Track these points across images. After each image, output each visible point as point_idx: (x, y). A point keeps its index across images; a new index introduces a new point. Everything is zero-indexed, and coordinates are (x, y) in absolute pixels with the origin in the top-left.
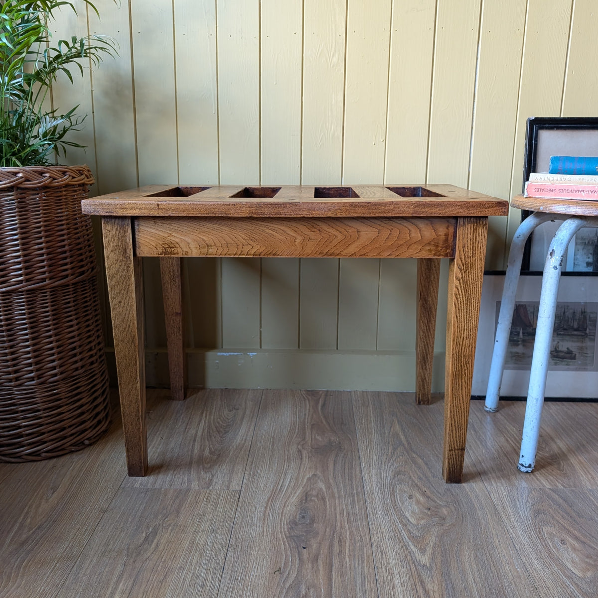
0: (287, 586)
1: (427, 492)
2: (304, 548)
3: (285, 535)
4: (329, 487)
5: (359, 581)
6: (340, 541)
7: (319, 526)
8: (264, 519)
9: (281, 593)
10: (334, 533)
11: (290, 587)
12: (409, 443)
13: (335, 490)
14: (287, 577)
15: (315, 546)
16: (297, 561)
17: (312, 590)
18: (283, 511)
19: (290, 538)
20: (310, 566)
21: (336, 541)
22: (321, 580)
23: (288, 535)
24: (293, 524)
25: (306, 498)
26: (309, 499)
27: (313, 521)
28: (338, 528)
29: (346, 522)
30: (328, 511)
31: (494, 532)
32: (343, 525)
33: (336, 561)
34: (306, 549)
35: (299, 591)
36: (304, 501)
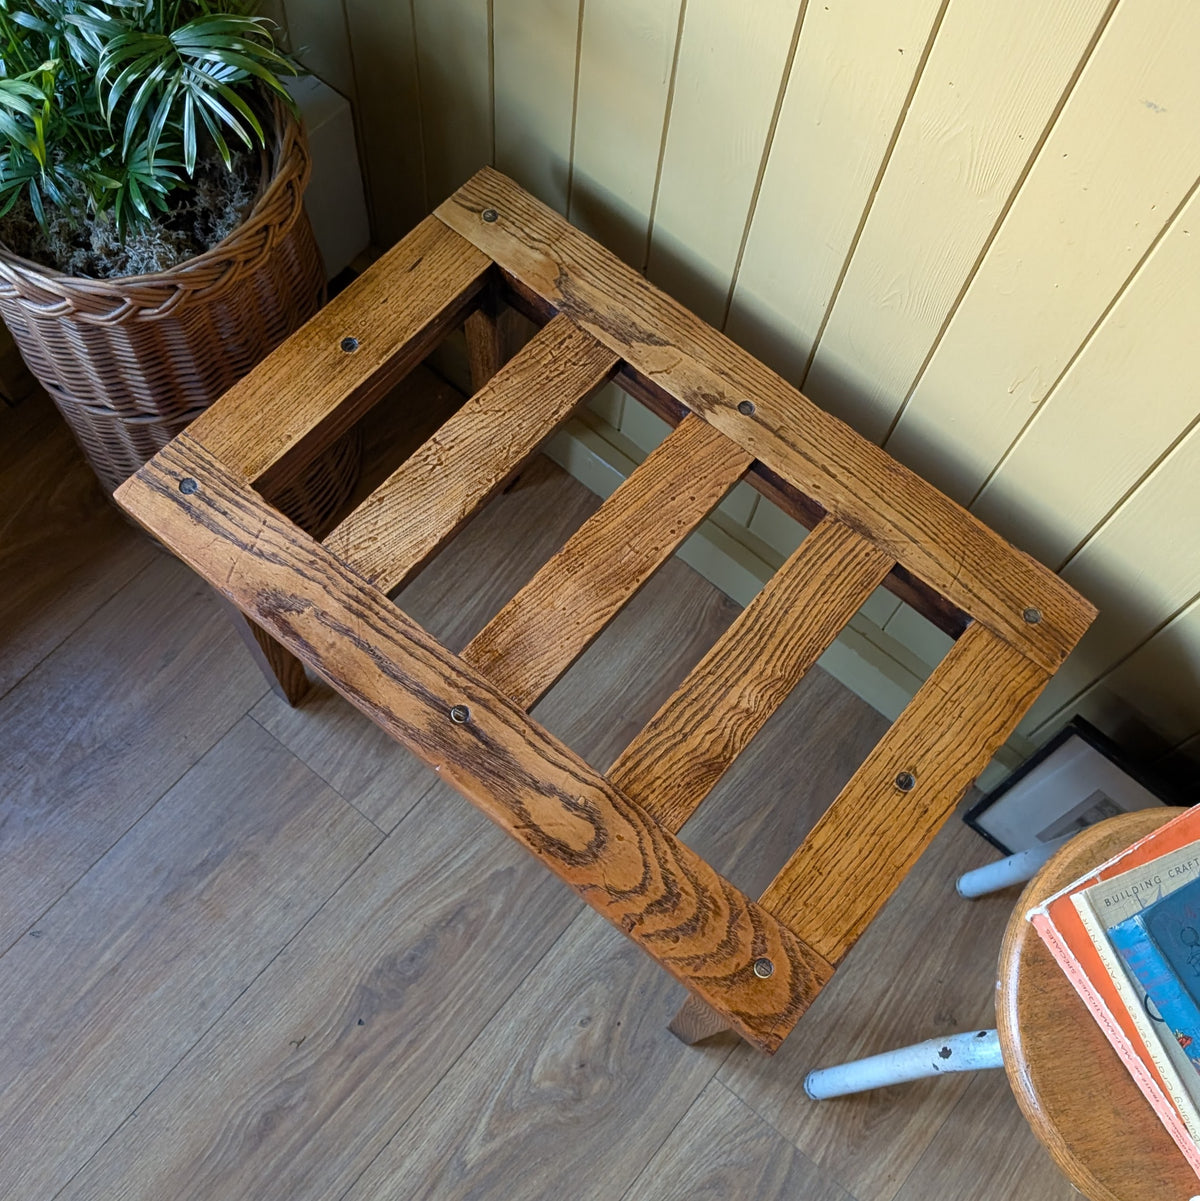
0: (286, 1076)
1: (620, 1029)
2: (360, 1022)
3: (361, 981)
4: (502, 916)
5: (368, 1130)
6: (411, 1043)
7: (414, 994)
8: (363, 927)
9: (272, 1081)
10: (420, 1020)
11: (288, 1081)
13: (505, 929)
14: (298, 1061)
15: (376, 1027)
16: (333, 1041)
17: (305, 1104)
18: (400, 926)
19: (363, 989)
21: (409, 1038)
22: (328, 1098)
23: (364, 982)
24: (391, 962)
25: (451, 920)
26: (452, 924)
27: (416, 977)
28: (432, 1016)
29: (455, 1009)
30: (454, 969)
32: (448, 1010)
33: (375, 1074)
34: (360, 1027)
35: (292, 1096)
36: (443, 924)
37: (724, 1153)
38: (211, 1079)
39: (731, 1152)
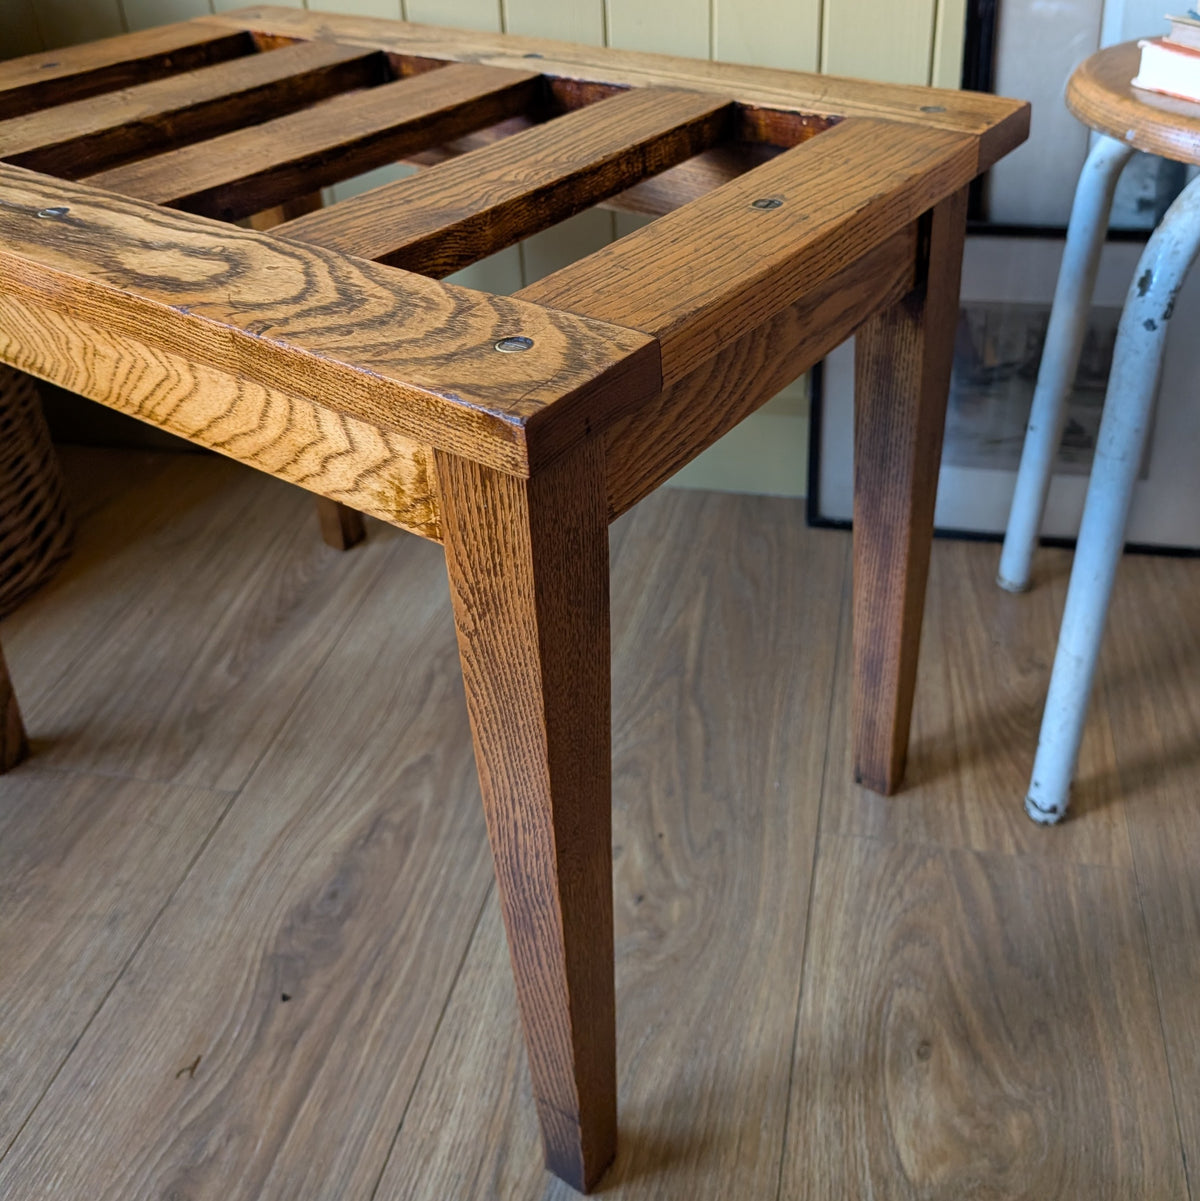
0: (184, 1123)
1: (666, 840)
2: (285, 998)
3: (265, 950)
4: (439, 803)
6: (378, 985)
7: (354, 931)
9: (162, 1140)
10: (378, 954)
11: (191, 1127)
12: (699, 670)
13: (450, 814)
14: (200, 1093)
15: (314, 992)
16: (248, 1043)
17: (233, 1144)
18: (298, 871)
19: (272, 959)
20: (269, 1062)
21: (370, 982)
22: (270, 1115)
23: (270, 951)
24: (303, 913)
25: (370, 835)
26: (373, 837)
27: (349, 911)
28: (395, 941)
29: (425, 920)
30: (400, 879)
31: (764, 993)
33: (337, 1049)
34: (286, 1004)
35: (205, 1144)
36: (361, 842)
37: (893, 899)
38: (49, 1188)
39: (900, 894)
